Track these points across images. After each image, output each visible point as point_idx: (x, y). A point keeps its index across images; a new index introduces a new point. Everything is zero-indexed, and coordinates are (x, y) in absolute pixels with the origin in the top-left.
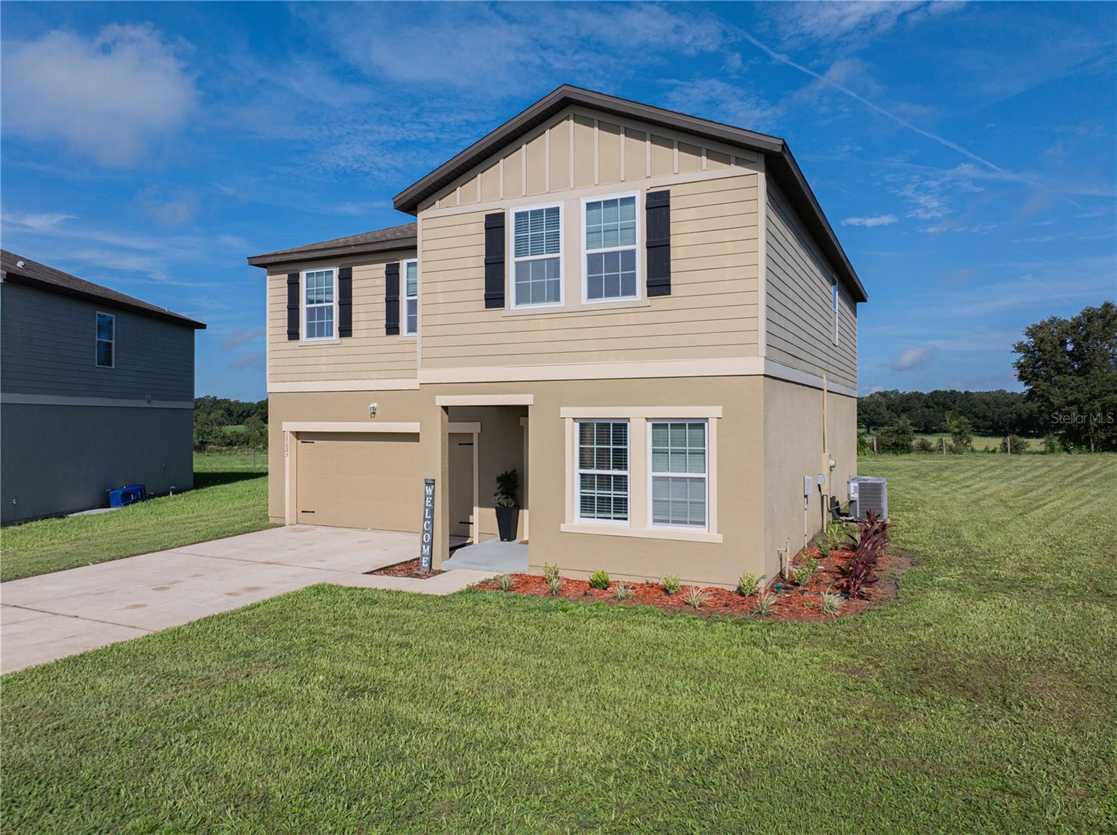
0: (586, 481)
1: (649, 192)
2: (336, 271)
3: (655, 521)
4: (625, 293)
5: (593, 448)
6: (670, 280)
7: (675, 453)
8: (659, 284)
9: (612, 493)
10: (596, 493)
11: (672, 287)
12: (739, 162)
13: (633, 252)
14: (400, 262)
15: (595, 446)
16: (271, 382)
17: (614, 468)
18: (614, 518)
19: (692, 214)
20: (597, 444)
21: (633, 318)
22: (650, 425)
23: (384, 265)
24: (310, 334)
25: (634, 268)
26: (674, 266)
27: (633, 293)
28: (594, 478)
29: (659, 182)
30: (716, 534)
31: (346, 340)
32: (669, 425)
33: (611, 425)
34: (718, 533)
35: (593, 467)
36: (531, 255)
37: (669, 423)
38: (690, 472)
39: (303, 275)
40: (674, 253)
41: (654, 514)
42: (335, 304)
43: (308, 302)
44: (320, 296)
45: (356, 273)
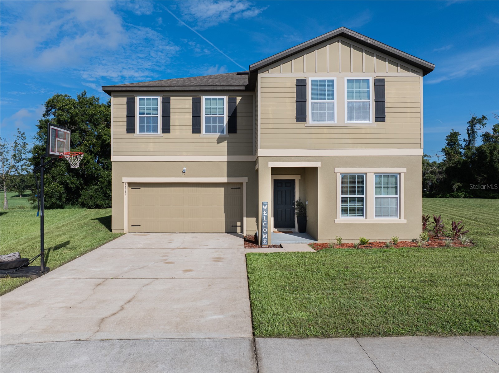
0: (344, 200)
1: (375, 78)
2: (160, 99)
3: (376, 216)
4: (365, 119)
5: (348, 186)
6: (385, 116)
7: (385, 187)
8: (380, 117)
9: (356, 205)
10: (349, 205)
11: (386, 119)
12: (413, 71)
13: (369, 103)
14: (201, 97)
15: (349, 185)
16: (114, 156)
17: (357, 194)
18: (357, 216)
19: (394, 90)
20: (350, 184)
21: (368, 130)
22: (374, 176)
23: (191, 98)
24: (142, 130)
25: (369, 110)
26: (387, 110)
27: (369, 119)
28: (348, 199)
29: (380, 75)
30: (404, 219)
31: (166, 135)
32: (382, 176)
33: (357, 176)
34: (405, 219)
35: (348, 194)
36: (320, 100)
38: (391, 195)
39: (137, 99)
40: (387, 105)
41: (376, 213)
42: (159, 116)
43: (140, 114)
44: (149, 111)
45: (173, 100)
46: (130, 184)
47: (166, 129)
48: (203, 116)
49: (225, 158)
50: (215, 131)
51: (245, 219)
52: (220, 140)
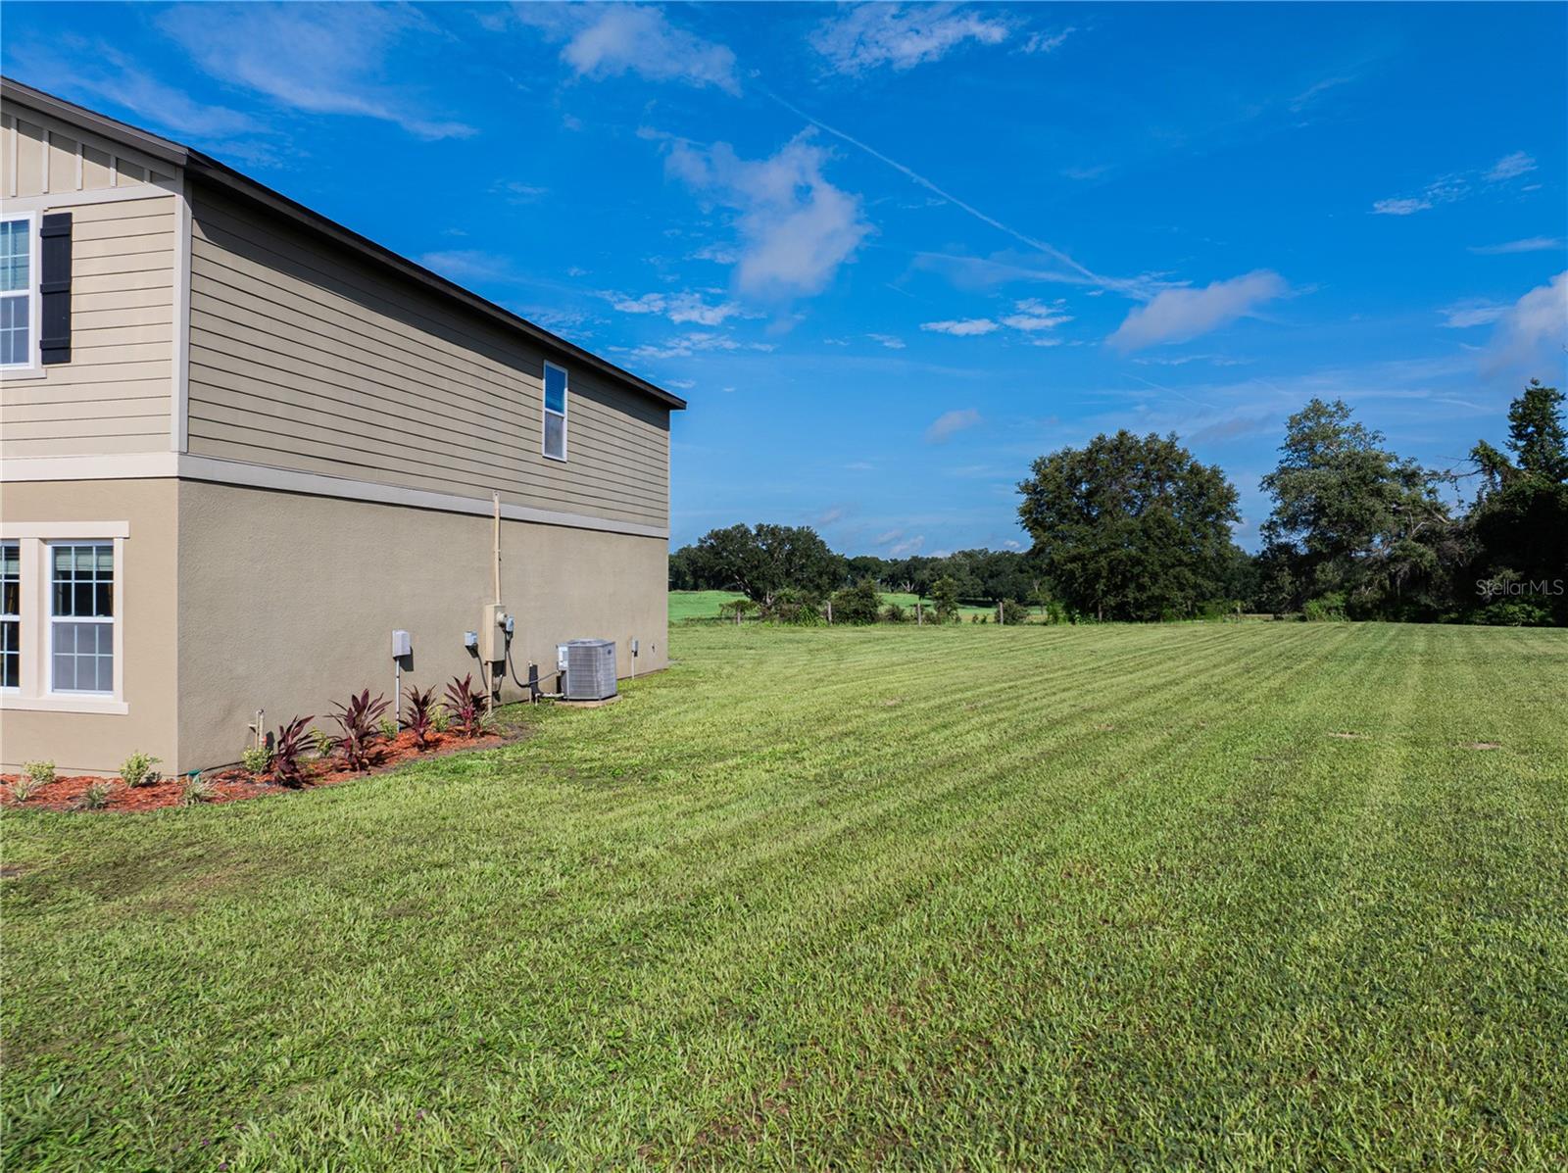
1: (46, 214)
3: (59, 686)
4: (17, 360)
6: (69, 341)
8: (57, 348)
9: (6, 647)
11: (73, 351)
12: (154, 178)
13: (26, 298)
17: (7, 611)
18: (8, 685)
19: (98, 248)
21: (25, 395)
22: (48, 549)
25: (27, 325)
26: (76, 322)
27: (26, 360)
29: (58, 201)
30: (122, 703)
32: (73, 549)
33: (6, 549)
34: (124, 700)
37: (73, 545)
38: (97, 615)
40: (75, 303)
41: (55, 677)
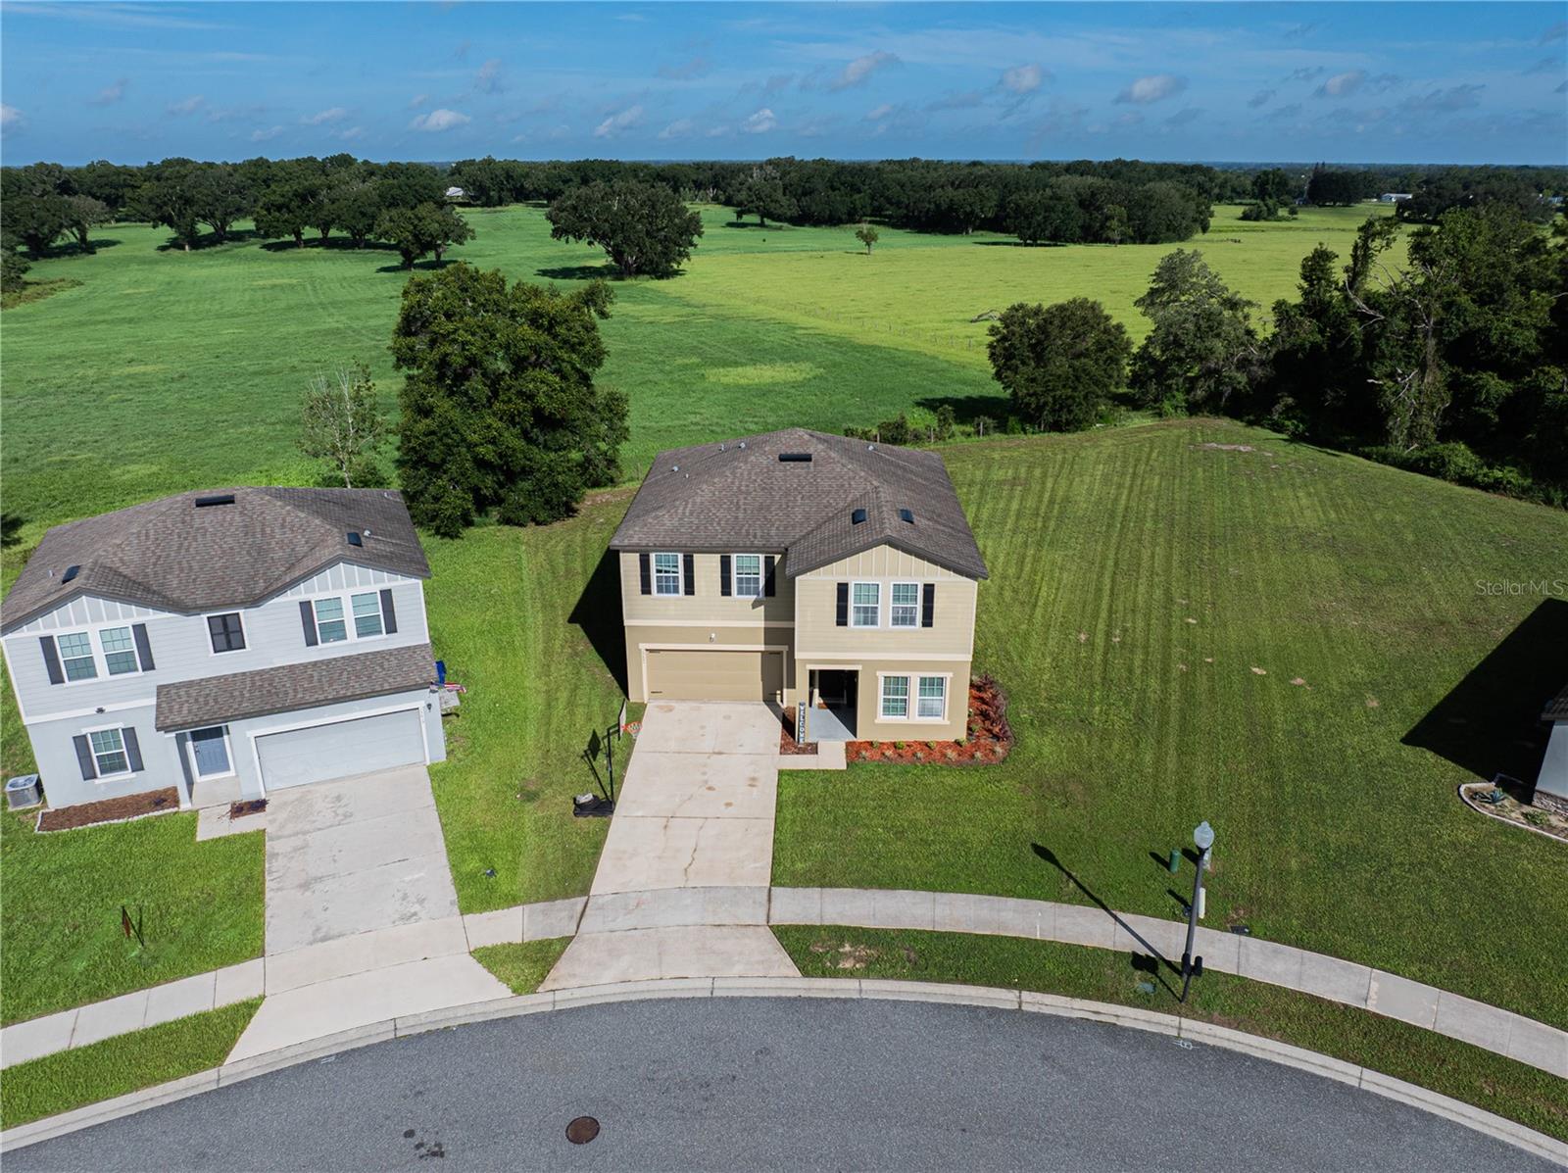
0: (885, 700)
1: (924, 583)
2: (680, 555)
3: (919, 716)
4: (911, 625)
7: (929, 690)
8: (928, 621)
9: (899, 705)
10: (891, 705)
11: (933, 623)
13: (915, 608)
14: (732, 554)
15: (892, 687)
16: (628, 618)
17: (900, 695)
18: (899, 716)
19: (944, 594)
20: (893, 685)
21: (914, 635)
22: (919, 678)
23: (719, 555)
24: (660, 592)
25: (915, 615)
26: (935, 615)
27: (915, 625)
28: (890, 699)
29: (930, 580)
30: (947, 721)
31: (690, 597)
32: (927, 679)
33: (900, 678)
35: (891, 695)
36: (863, 604)
38: (935, 697)
39: (653, 556)
40: (936, 610)
41: (919, 714)
42: (681, 575)
43: (659, 571)
44: (667, 569)
45: (697, 557)
46: (651, 651)
47: (690, 590)
48: (734, 577)
49: (762, 624)
50: (748, 593)
51: (785, 690)
52: (755, 605)
